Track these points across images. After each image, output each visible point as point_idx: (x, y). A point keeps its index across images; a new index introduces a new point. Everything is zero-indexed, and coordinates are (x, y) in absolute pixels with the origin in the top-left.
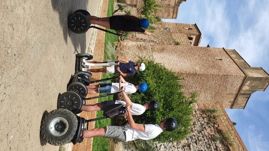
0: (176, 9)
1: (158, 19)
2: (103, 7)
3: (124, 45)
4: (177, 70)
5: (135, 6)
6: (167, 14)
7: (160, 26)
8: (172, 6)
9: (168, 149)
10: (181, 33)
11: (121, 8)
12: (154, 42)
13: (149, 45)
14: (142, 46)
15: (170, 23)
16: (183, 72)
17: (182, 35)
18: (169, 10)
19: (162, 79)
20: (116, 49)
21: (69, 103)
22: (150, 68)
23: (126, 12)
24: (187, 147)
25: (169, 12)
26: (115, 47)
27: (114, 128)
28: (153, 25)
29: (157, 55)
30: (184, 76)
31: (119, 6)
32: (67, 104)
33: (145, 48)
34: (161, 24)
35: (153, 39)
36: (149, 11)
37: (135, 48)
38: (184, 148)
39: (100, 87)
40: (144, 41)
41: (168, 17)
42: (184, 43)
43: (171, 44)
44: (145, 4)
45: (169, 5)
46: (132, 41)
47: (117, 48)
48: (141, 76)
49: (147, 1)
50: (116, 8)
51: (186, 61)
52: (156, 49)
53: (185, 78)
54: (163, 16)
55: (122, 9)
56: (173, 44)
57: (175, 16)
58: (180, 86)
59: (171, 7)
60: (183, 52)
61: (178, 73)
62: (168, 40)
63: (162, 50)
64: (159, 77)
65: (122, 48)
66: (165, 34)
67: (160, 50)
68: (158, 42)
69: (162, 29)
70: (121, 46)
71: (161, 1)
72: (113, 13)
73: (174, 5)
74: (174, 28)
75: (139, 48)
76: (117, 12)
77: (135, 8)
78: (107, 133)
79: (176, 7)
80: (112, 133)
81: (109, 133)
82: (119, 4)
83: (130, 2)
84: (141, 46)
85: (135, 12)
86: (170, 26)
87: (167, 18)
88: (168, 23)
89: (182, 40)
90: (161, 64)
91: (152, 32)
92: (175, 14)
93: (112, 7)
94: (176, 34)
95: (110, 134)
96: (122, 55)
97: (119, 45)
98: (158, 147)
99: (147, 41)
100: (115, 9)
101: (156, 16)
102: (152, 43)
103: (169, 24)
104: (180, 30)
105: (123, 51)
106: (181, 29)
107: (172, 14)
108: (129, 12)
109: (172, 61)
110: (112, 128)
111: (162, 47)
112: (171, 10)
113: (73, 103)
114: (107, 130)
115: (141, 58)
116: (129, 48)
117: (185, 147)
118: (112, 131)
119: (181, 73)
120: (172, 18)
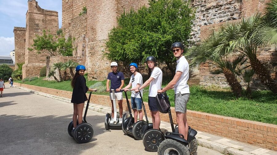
0: (47, 13)
1: (60, 32)
2: (53, 94)
3: (91, 70)
4: (115, 14)
5: (48, 58)
6: (53, 23)
7: (67, 30)
8: (44, 17)
9: (196, 23)
10: (72, 5)
11: (52, 74)
12: (85, 37)
13: (89, 44)
14: (90, 51)
15: (62, 18)
16: (116, 7)
17: (75, 4)
18: (49, 20)
19: (126, 33)
20: (95, 79)
21: (154, 142)
22: (114, 46)
23: (55, 68)
24: (194, 3)
25: (51, 20)
26: (94, 79)
27: (178, 104)
28: (67, 37)
29: (99, 35)
30: (120, 6)
31: (50, 76)
32: (155, 143)
33: (93, 48)
34: (65, 29)
35: (81, 38)
36: (52, 43)
37: (93, 59)
38: (195, 6)
39: (136, 107)
40: (84, 47)
41: (56, 21)
42: (84, 2)
43: (86, 19)
44: (45, 48)
45: (43, 20)
46: (85, 60)
47: (95, 77)
48: (123, 55)
49: (42, 46)
50: (52, 79)
51: (103, 4)
52: (93, 37)
53: (122, 5)
54: (56, 27)
55: (53, 72)
56: (86, 16)
57: (55, 14)
58: (131, 12)
59: (46, 18)
60: (94, 7)
61: (117, 13)
62: (82, 22)
63: (93, 29)
64: (124, 36)
65: (94, 72)
66: (75, 24)
67: (93, 32)
68: (85, 33)
69: (70, 28)
70: (92, 73)
71: (40, 30)
72: (58, 82)
73: (43, 15)
74: (68, 14)
75: (92, 54)
76: (56, 77)
77: (50, 58)
78: (182, 112)
79: (44, 13)
80: (182, 107)
81: (181, 109)
82: (48, 76)
83: (45, 63)
84: (90, 53)
85: (54, 58)
86: (66, 18)
87: (58, 22)
88: (62, 20)
89: (80, 4)
90: (110, 33)
91: (74, 39)
92: (52, 14)
93: (52, 83)
94: (75, 11)
95: (183, 108)
96: (101, 72)
97: (91, 75)
98: (194, 33)
99: (84, 44)
100: (54, 79)
101: (56, 34)
102: (87, 40)
103: (64, 19)
104: (70, 7)
105: (97, 71)
106: (68, 5)
107: (53, 17)
108: (55, 65)
109: (105, 19)
110: (177, 106)
111: (90, 30)
112: (48, 18)
113: (154, 138)
114: (179, 111)
115: (104, 55)
116: (93, 65)
117: (194, 4)
118: (181, 107)
119: (117, 9)
120: (57, 17)
